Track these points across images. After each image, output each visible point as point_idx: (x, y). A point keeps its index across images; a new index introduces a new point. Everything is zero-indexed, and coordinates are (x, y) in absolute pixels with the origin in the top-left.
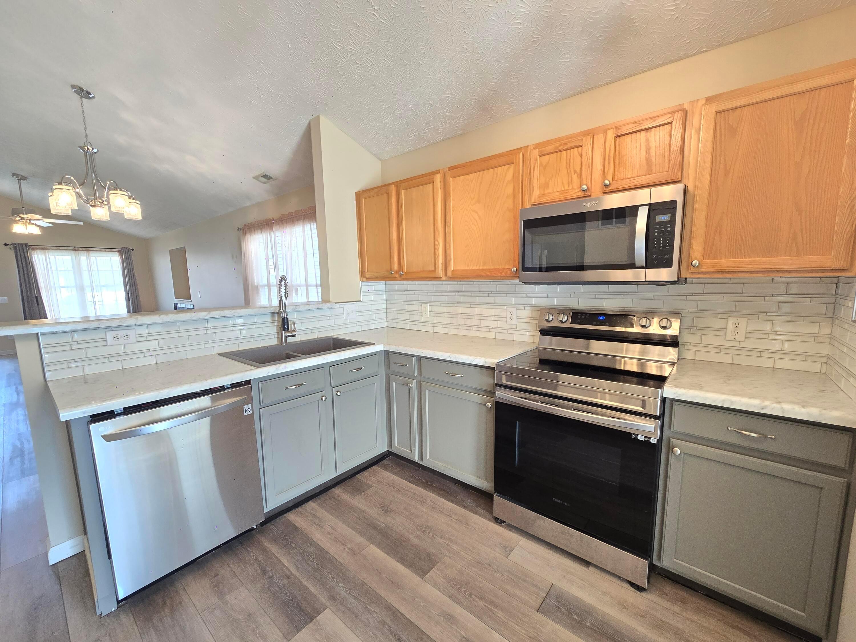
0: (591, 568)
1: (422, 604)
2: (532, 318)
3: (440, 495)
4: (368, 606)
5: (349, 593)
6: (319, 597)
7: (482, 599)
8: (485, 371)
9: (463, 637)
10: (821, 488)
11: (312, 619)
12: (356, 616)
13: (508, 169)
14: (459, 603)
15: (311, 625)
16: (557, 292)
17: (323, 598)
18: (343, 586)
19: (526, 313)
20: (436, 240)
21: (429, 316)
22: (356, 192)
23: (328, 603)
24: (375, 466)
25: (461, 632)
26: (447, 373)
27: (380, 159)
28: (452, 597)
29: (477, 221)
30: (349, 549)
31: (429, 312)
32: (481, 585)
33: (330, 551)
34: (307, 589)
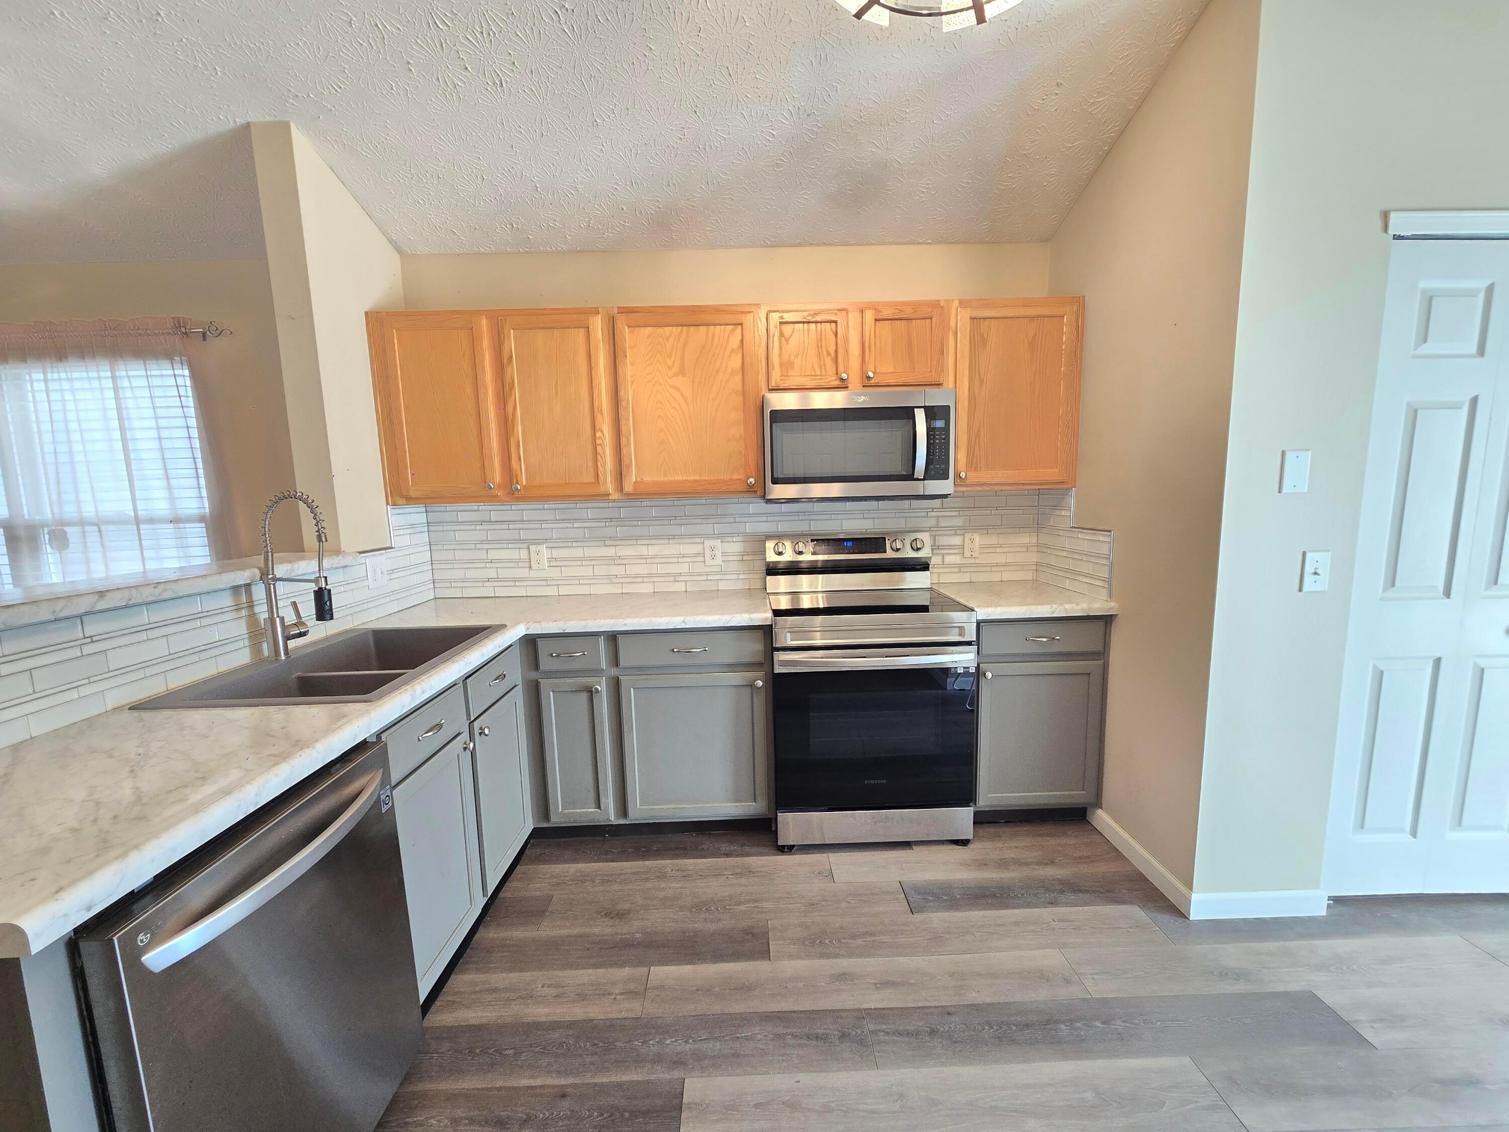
0: (916, 848)
1: (801, 985)
2: (746, 553)
3: (677, 856)
4: (739, 1035)
5: (693, 1041)
6: (653, 1077)
7: (854, 937)
8: (746, 634)
9: (876, 984)
10: (1089, 674)
11: (680, 1108)
12: (736, 1055)
13: (732, 331)
14: (837, 956)
15: (684, 1115)
16: (781, 514)
17: (662, 1075)
18: (673, 1040)
19: (735, 547)
20: (597, 428)
21: (546, 568)
22: (366, 313)
23: (677, 1074)
24: (518, 867)
25: (869, 981)
26: (675, 650)
27: (399, 250)
28: (822, 956)
29: (679, 404)
30: (622, 994)
31: (546, 560)
32: (837, 925)
33: (592, 1015)
34: (620, 1085)
